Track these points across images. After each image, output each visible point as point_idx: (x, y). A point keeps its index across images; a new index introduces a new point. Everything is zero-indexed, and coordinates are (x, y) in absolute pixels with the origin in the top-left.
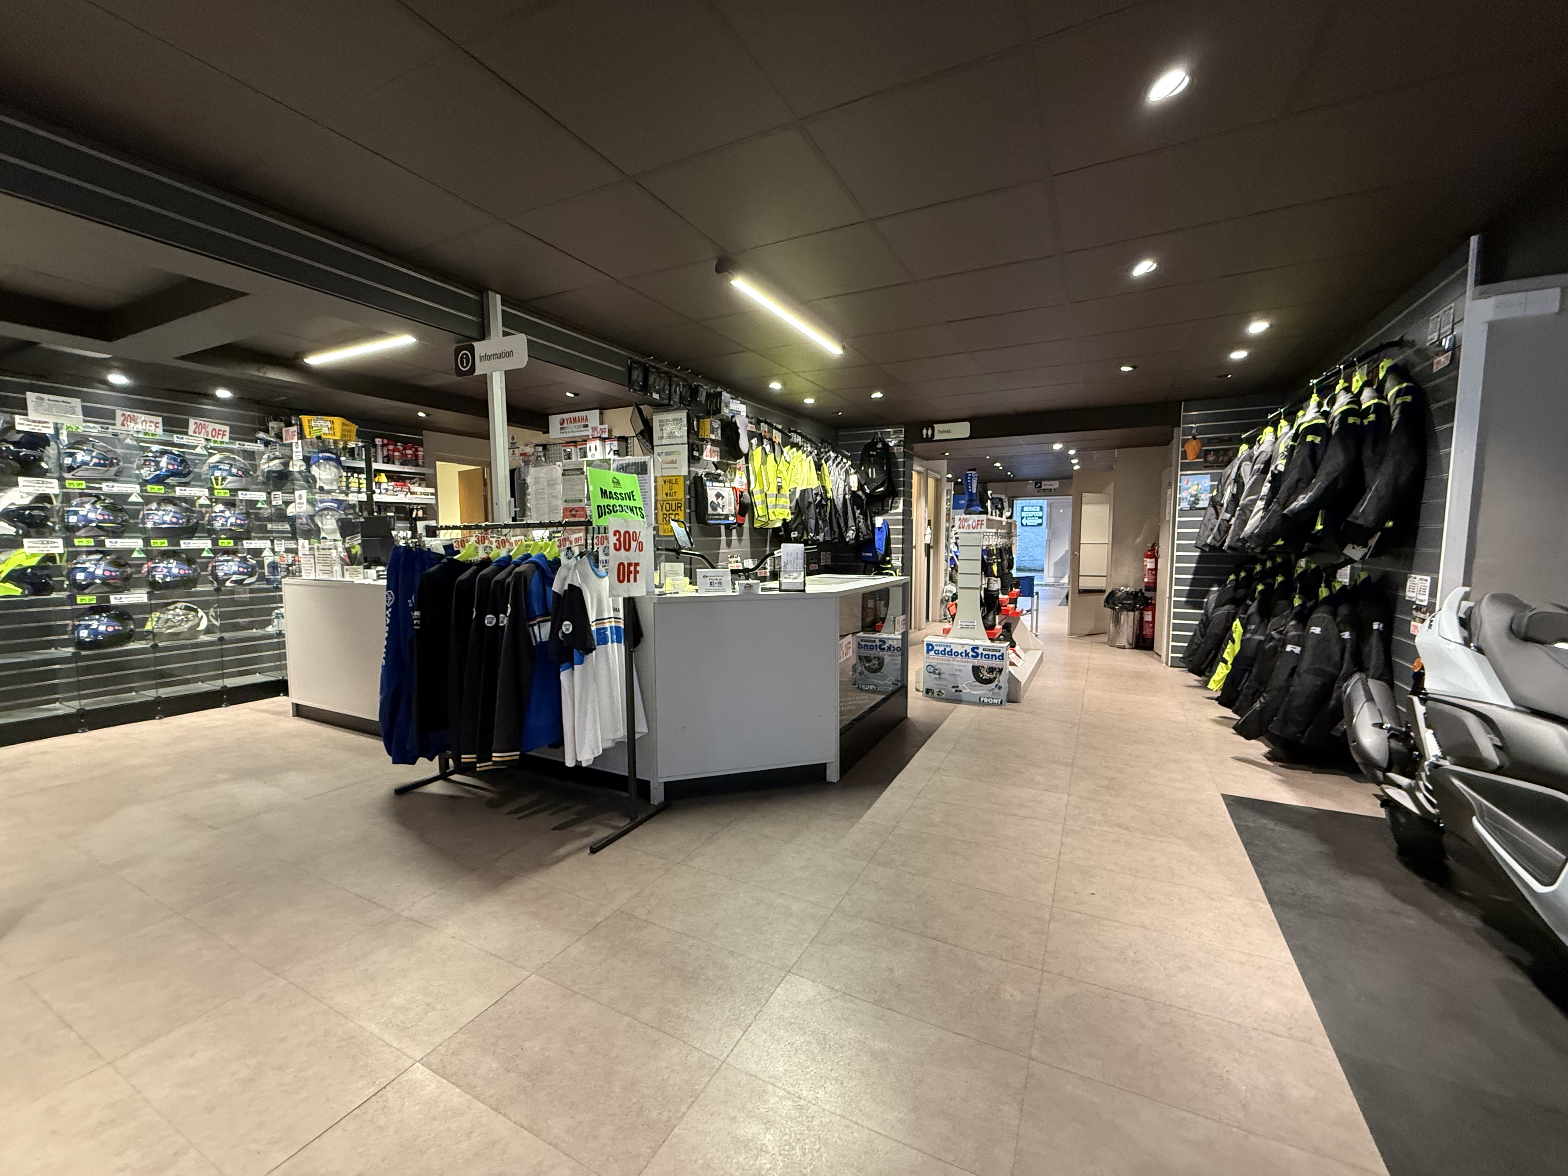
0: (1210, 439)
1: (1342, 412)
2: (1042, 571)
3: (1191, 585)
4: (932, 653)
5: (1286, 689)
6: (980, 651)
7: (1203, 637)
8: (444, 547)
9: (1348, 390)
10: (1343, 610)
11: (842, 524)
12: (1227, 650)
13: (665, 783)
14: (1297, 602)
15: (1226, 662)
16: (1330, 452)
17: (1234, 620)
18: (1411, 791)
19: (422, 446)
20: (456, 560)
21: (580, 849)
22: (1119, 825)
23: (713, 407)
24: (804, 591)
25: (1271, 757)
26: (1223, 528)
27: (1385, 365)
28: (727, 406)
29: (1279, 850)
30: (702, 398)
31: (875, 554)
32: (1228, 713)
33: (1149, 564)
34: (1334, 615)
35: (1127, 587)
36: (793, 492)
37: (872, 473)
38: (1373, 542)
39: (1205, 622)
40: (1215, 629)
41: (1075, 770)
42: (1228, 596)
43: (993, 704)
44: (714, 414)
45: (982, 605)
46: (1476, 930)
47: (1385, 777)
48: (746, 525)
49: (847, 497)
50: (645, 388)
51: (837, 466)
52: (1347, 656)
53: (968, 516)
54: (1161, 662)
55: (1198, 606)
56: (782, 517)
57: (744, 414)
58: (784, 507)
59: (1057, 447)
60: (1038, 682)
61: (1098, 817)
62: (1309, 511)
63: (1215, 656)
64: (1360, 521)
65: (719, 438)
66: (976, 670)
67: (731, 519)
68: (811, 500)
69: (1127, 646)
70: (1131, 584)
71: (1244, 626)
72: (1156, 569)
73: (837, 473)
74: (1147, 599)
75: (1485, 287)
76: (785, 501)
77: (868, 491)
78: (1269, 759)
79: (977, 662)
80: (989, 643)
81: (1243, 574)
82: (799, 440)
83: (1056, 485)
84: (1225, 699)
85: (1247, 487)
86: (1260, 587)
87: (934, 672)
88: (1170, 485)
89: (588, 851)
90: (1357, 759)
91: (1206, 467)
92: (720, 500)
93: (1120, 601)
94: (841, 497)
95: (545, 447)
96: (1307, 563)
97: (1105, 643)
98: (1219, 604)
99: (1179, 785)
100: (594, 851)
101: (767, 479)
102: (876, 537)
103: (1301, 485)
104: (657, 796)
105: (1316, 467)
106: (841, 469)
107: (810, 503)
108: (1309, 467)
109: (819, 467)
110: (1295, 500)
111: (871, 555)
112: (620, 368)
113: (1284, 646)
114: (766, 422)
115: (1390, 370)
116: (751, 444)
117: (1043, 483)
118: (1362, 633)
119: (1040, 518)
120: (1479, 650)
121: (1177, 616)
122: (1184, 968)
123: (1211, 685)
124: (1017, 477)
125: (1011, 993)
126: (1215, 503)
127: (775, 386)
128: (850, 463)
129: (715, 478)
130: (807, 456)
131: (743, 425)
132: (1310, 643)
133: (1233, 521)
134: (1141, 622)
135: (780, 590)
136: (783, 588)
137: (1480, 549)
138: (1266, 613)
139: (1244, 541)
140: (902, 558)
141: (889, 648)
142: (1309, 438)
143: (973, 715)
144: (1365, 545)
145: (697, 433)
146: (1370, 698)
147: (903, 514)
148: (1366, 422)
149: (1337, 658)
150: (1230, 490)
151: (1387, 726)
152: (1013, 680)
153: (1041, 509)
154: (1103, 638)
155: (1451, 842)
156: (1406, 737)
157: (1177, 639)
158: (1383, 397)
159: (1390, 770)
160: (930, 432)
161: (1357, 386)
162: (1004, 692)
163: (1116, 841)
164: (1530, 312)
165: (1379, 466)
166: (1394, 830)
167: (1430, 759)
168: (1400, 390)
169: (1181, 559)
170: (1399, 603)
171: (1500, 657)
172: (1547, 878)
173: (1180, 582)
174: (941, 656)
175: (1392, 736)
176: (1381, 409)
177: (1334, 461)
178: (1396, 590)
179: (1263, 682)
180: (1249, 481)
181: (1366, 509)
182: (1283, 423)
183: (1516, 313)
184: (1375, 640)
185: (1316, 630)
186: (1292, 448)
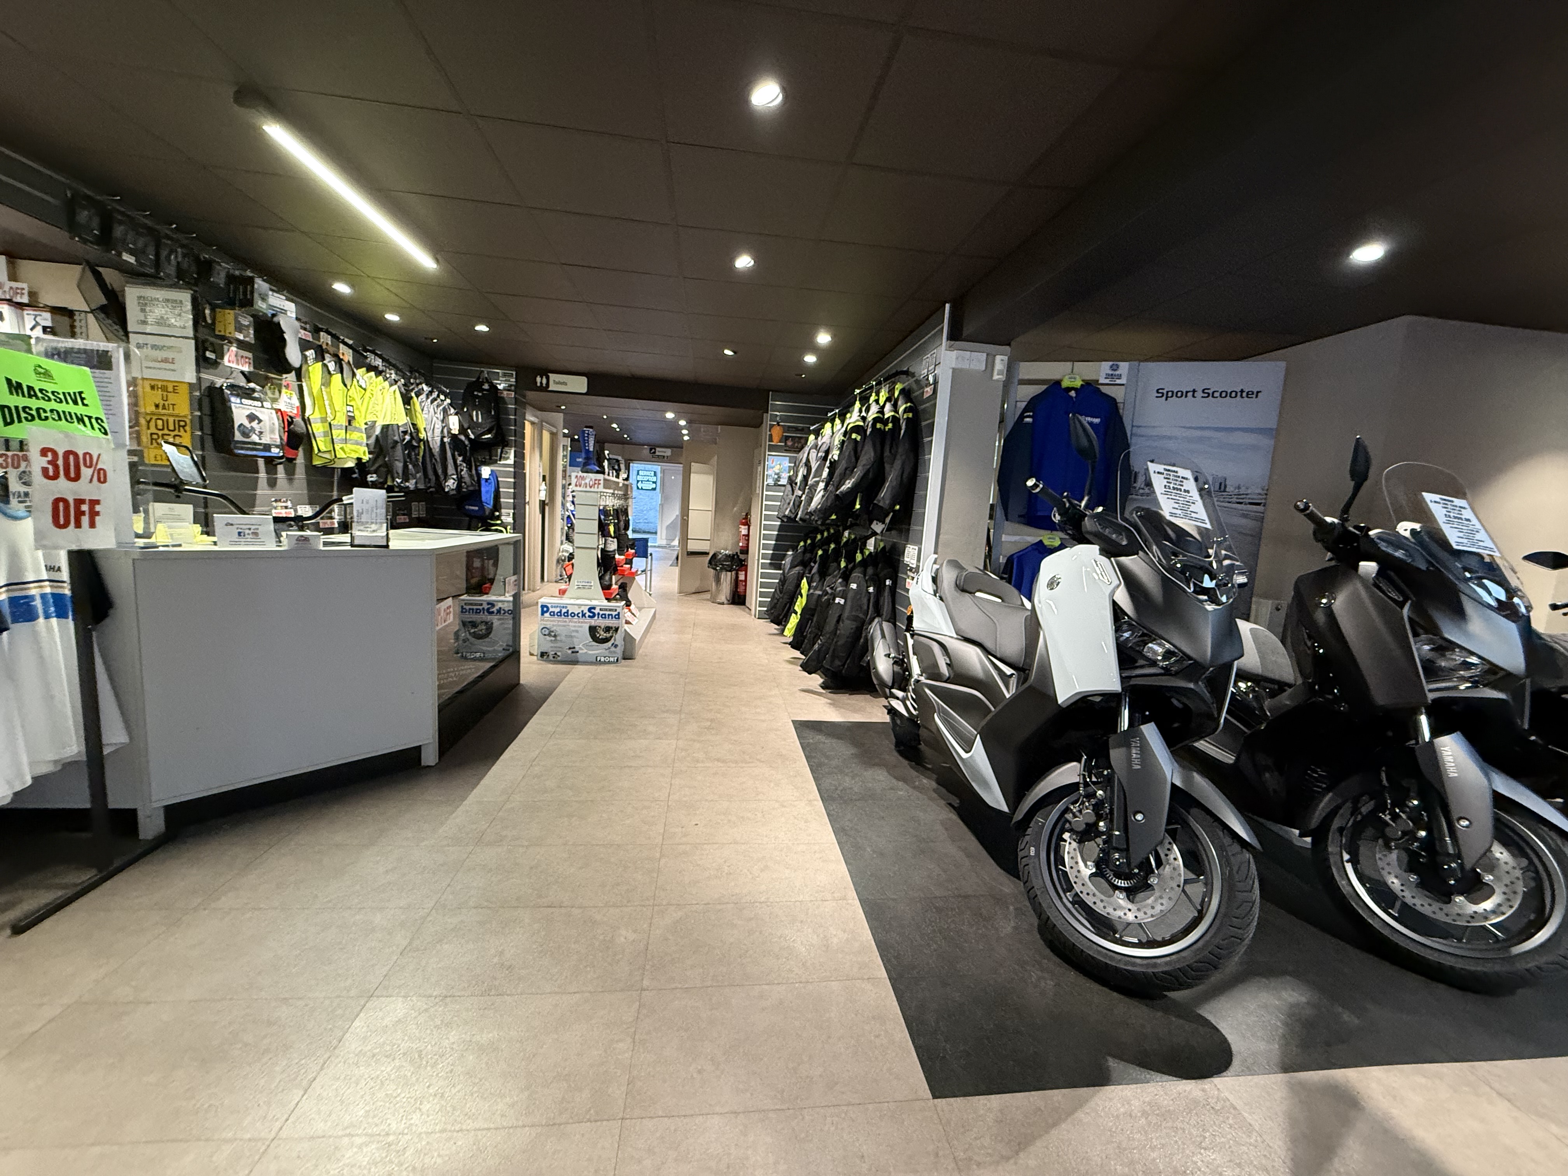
0: (789, 427)
1: (874, 419)
2: (656, 533)
3: (773, 550)
4: (547, 615)
5: (834, 633)
6: (596, 611)
7: (781, 592)
9: (877, 402)
10: (870, 571)
11: (440, 471)
12: (798, 603)
13: (164, 807)
14: (843, 564)
15: (796, 613)
16: (866, 448)
17: (802, 579)
18: (903, 701)
22: (718, 760)
23: (239, 296)
24: (387, 546)
25: (824, 686)
26: (797, 503)
27: (899, 387)
28: (263, 299)
29: (827, 757)
30: (218, 279)
31: (482, 507)
32: (797, 654)
33: (744, 530)
34: (864, 574)
35: (726, 550)
36: (370, 426)
37: (477, 416)
38: (888, 520)
39: (783, 581)
40: (789, 586)
41: (683, 716)
42: (799, 559)
43: (609, 663)
44: (242, 306)
45: (599, 565)
46: (935, 791)
47: (890, 692)
48: (300, 460)
49: (446, 440)
50: (108, 240)
51: (432, 402)
52: (871, 605)
53: (585, 475)
54: (750, 614)
55: (778, 567)
56: (355, 456)
57: (291, 315)
58: (357, 443)
59: (669, 415)
60: (651, 639)
61: (701, 755)
62: (852, 493)
63: (789, 608)
64: (881, 504)
65: (251, 340)
66: (593, 630)
67: (275, 450)
68: (396, 438)
69: (726, 602)
70: (730, 548)
71: (809, 584)
72: (748, 535)
73: (431, 411)
74: (741, 561)
75: (953, 342)
76: (361, 437)
77: (472, 436)
78: (823, 688)
79: (593, 622)
80: (605, 603)
81: (809, 542)
82: (378, 362)
83: (668, 452)
84: (796, 643)
85: (813, 470)
86: (820, 552)
87: (549, 635)
88: (760, 462)
89: (9, 931)
90: (875, 682)
91: (786, 451)
92: (254, 424)
93: (721, 562)
94: (438, 439)
96: (850, 534)
97: (708, 600)
98: (792, 567)
99: (763, 718)
100: (17, 931)
101: (332, 405)
102: (483, 489)
103: (848, 472)
104: (151, 827)
105: (857, 459)
106: (438, 406)
107: (396, 442)
108: (853, 459)
109: (407, 400)
110: (843, 484)
111: (476, 508)
112: (46, 197)
113: (834, 599)
114: (328, 332)
115: (902, 391)
116: (304, 357)
117: (658, 449)
118: (880, 588)
119: (654, 482)
120: (941, 598)
121: (763, 576)
122: (764, 869)
123: (786, 633)
124: (633, 441)
125: (624, 936)
126: (791, 481)
127: (342, 288)
128: (448, 401)
129: (246, 394)
130: (391, 385)
131: (292, 330)
132: (850, 595)
133: (803, 498)
134: (736, 582)
135: (352, 546)
136: (356, 542)
137: (943, 530)
138: (823, 573)
139: (811, 514)
140: (514, 514)
141: (498, 611)
142: (854, 436)
143: (592, 675)
144: (883, 523)
145: (212, 327)
146: (883, 636)
147: (515, 465)
148: (886, 428)
149: (865, 607)
150: (802, 471)
151: (892, 655)
152: (628, 638)
153: (655, 474)
154: (708, 596)
155: (923, 732)
156: (901, 663)
157: (762, 595)
158: (896, 411)
159: (892, 687)
160: (544, 381)
161: (882, 401)
162: (619, 651)
163: (716, 774)
164: (972, 367)
165: (892, 464)
166: (894, 730)
167: (915, 677)
168: (906, 408)
169: (767, 528)
170: (901, 565)
171: (951, 603)
172: (968, 748)
173: (765, 547)
174: (556, 618)
175: (895, 663)
176: (895, 420)
177: (868, 455)
178: (899, 556)
179: (820, 628)
180: (814, 466)
181: (885, 494)
182: (838, 421)
183: (965, 366)
184: (887, 593)
185: (854, 586)
186: (843, 442)
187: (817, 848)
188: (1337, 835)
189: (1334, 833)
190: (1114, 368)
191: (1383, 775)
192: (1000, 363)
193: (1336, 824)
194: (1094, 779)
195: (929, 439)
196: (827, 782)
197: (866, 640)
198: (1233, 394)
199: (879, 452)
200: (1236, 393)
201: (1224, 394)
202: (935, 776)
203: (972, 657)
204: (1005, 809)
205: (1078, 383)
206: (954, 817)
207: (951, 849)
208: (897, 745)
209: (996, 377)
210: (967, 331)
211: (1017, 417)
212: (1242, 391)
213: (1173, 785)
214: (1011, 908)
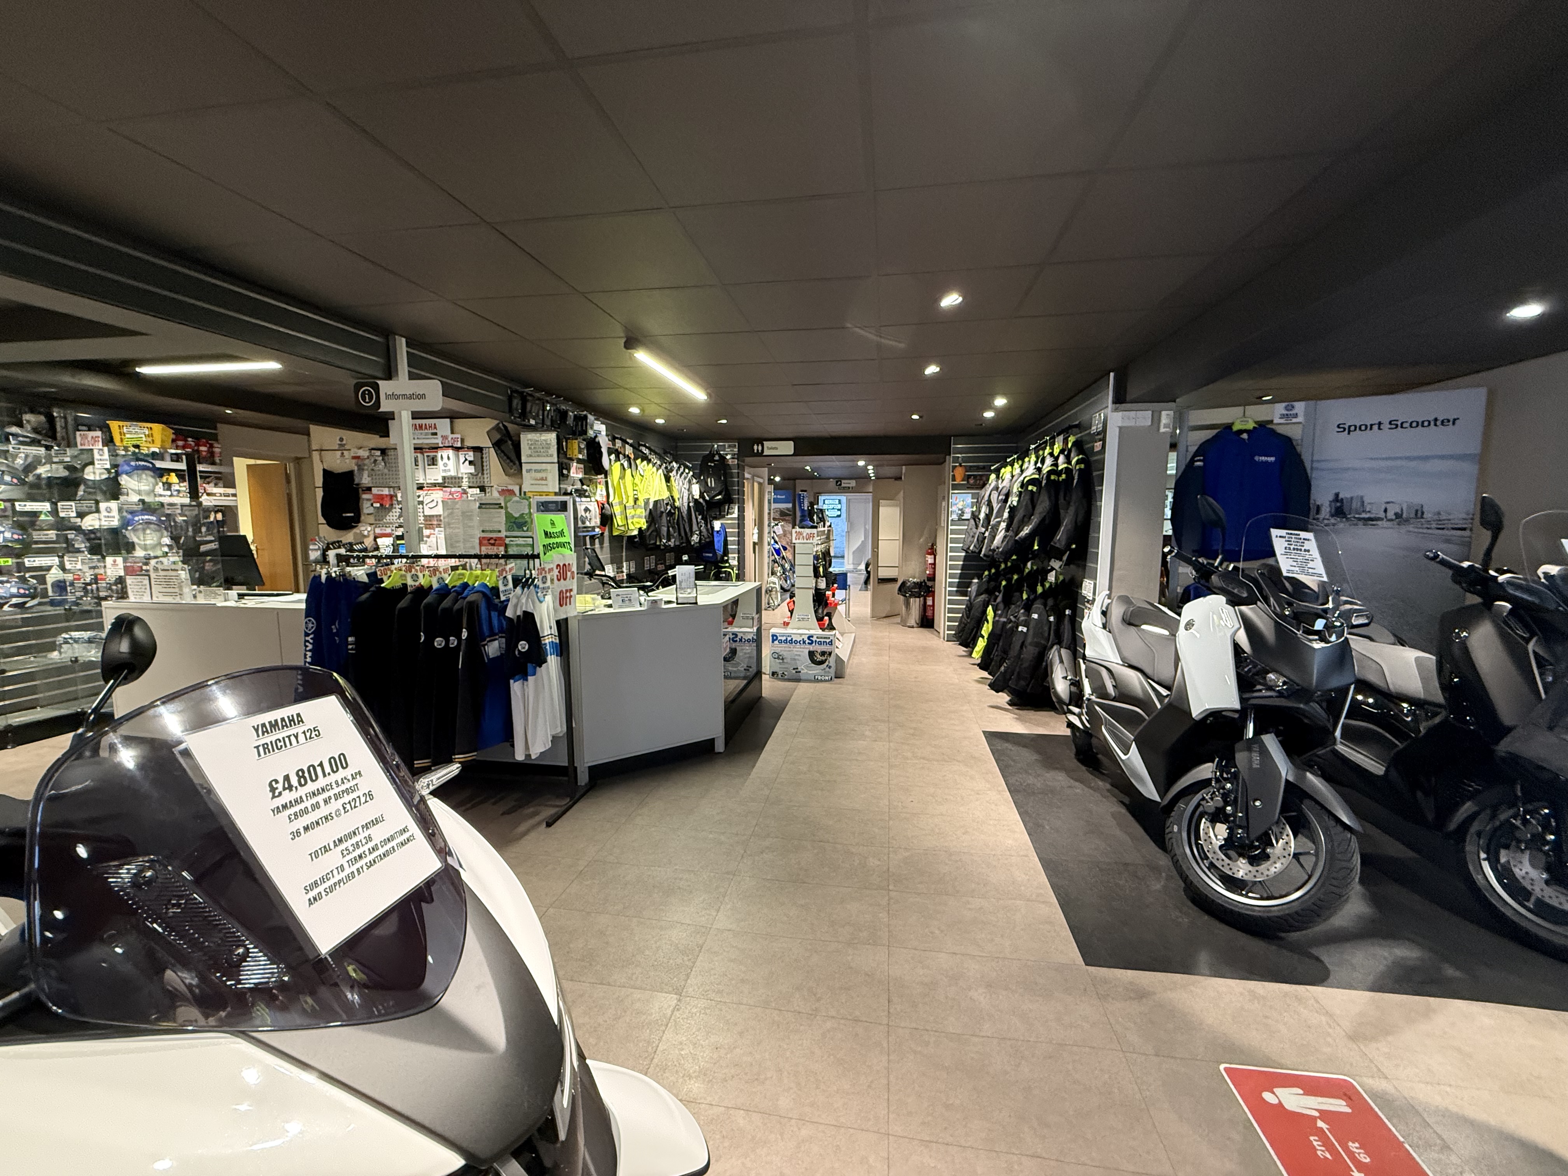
0: (971, 466)
1: (1048, 472)
2: (843, 557)
3: (960, 578)
4: (776, 642)
5: (1018, 657)
6: (814, 639)
7: (968, 618)
8: (367, 575)
9: (1051, 454)
10: (1050, 602)
11: (688, 530)
12: (984, 628)
13: (589, 767)
14: (1025, 596)
15: (983, 637)
16: (1041, 498)
17: (988, 606)
18: (1079, 716)
19: (217, 440)
20: (383, 588)
21: (539, 824)
22: (924, 758)
23: (580, 429)
24: (696, 603)
25: (1011, 703)
26: (980, 539)
27: (1072, 439)
28: (592, 428)
29: (1014, 761)
30: (570, 421)
31: (715, 553)
32: (985, 674)
33: (930, 559)
34: (1045, 605)
35: (914, 578)
36: (647, 502)
37: (711, 482)
38: (1065, 558)
39: (970, 607)
40: (976, 613)
41: (891, 725)
42: (985, 587)
43: (825, 681)
44: (580, 435)
45: (814, 601)
46: (1108, 790)
47: (1068, 709)
48: (606, 533)
49: (691, 504)
50: (524, 415)
51: (681, 476)
52: (1052, 632)
53: (802, 530)
54: (939, 637)
55: (964, 594)
56: (638, 526)
57: (604, 433)
58: (640, 517)
59: (861, 463)
60: (855, 660)
61: (909, 755)
62: (1031, 537)
63: (977, 632)
64: (1057, 545)
65: (585, 458)
66: (811, 654)
67: (597, 530)
68: (662, 509)
69: (915, 625)
70: (917, 575)
71: (995, 612)
72: (934, 564)
73: (681, 483)
74: (929, 587)
75: (1117, 405)
76: (642, 512)
77: (707, 498)
78: (1010, 705)
79: (812, 648)
80: (820, 632)
81: (993, 571)
82: (647, 451)
83: (853, 483)
84: (984, 665)
85: (995, 512)
86: (1004, 583)
87: (778, 658)
88: (944, 498)
89: (545, 824)
90: (1054, 699)
91: (968, 488)
92: (587, 514)
93: (910, 589)
94: (686, 505)
95: (384, 452)
96: (1032, 564)
97: (898, 623)
98: (979, 594)
99: (957, 728)
100: (549, 825)
101: (626, 492)
102: (716, 540)
103: (1026, 519)
104: (583, 778)
105: (1034, 507)
106: (685, 478)
107: (662, 512)
108: (1030, 507)
109: (668, 479)
110: (1022, 530)
111: (711, 555)
112: (500, 397)
113: (1017, 628)
114: (621, 439)
115: (1074, 444)
116: (610, 460)
117: (843, 481)
118: (1060, 617)
119: (839, 510)
120: (1110, 632)
121: (951, 602)
122: (965, 833)
123: (974, 655)
124: (823, 475)
125: (872, 862)
126: (975, 517)
127: (634, 410)
128: (691, 473)
129: (581, 493)
130: (657, 470)
131: (604, 442)
132: (1032, 625)
133: (987, 534)
134: (925, 606)
135: (678, 604)
136: (679, 601)
137: (1116, 567)
138: (1008, 602)
139: (994, 550)
140: (739, 557)
141: (741, 640)
142: (1030, 488)
143: (812, 691)
144: (1061, 560)
145: (565, 454)
146: (1061, 661)
147: (738, 518)
148: (1061, 479)
149: (1046, 635)
150: (984, 510)
151: (1069, 678)
152: (839, 660)
153: (840, 503)
154: (898, 619)
155: (1094, 741)
156: (1077, 684)
157: (950, 619)
158: (1069, 462)
159: (1070, 704)
160: (760, 448)
161: (1056, 452)
162: (833, 670)
163: (923, 768)
164: (1138, 424)
165: (1067, 509)
166: (1074, 741)
167: (1087, 696)
168: (1078, 460)
169: (952, 559)
170: (1079, 597)
171: (1117, 634)
172: (1126, 751)
173: (952, 576)
174: (783, 645)
175: (1071, 684)
176: (1068, 471)
177: (1044, 505)
178: (1077, 588)
179: (1005, 652)
180: (996, 507)
181: (1060, 536)
182: (1016, 466)
183: (1131, 423)
184: (1066, 621)
185: (1035, 616)
186: (1020, 492)
187: (1005, 823)
188: (1475, 837)
189: (1472, 837)
190: (1290, 408)
191: (1519, 787)
192: (1166, 417)
193: (1475, 827)
194: (1225, 775)
195: (1100, 488)
196: (1012, 781)
197: (1047, 665)
198: (1426, 424)
199: (1053, 498)
200: (1429, 422)
201: (1414, 424)
202: (1110, 780)
203: (1134, 679)
204: (1158, 799)
205: (1251, 425)
206: (1123, 811)
207: (1118, 832)
208: (1078, 754)
209: (1162, 430)
210: (1132, 393)
211: (1188, 460)
212: (1436, 420)
213: (1287, 781)
214: (1164, 874)
